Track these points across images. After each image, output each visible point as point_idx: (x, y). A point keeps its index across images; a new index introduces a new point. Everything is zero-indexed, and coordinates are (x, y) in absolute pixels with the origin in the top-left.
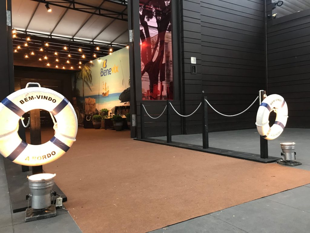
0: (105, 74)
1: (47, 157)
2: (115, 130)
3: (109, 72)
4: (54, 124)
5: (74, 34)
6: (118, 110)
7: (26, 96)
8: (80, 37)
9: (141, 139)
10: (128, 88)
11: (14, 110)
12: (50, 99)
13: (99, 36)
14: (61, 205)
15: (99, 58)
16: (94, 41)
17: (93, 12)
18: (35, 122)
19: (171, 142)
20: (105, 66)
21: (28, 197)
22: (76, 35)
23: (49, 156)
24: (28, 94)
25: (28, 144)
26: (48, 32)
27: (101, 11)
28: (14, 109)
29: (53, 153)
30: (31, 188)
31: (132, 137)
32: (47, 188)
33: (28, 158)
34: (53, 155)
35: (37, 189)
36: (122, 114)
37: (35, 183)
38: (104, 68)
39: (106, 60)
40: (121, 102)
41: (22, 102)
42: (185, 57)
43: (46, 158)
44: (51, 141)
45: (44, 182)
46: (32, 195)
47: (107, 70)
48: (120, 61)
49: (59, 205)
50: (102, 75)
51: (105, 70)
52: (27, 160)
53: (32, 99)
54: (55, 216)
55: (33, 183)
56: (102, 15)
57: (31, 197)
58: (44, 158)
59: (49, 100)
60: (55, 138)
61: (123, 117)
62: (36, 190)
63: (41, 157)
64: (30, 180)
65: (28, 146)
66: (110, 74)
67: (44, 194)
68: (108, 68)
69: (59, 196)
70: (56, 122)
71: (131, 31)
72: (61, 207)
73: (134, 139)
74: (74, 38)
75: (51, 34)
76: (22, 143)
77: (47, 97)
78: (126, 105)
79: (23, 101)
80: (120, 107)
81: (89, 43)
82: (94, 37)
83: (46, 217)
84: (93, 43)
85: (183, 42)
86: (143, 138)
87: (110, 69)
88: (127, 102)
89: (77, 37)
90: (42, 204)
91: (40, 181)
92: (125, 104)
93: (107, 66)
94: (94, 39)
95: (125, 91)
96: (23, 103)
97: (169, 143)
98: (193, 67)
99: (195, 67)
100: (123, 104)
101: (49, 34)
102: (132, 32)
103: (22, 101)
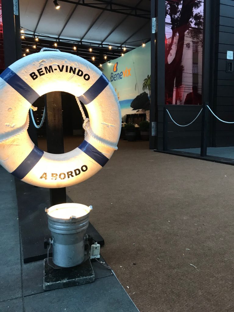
0: (115, 79)
1: (74, 174)
2: (127, 141)
3: (120, 76)
4: (84, 120)
5: (82, 36)
6: (129, 119)
7: (39, 66)
8: (88, 40)
9: (164, 151)
10: (141, 93)
11: (21, 89)
12: (80, 73)
13: (108, 38)
14: (99, 256)
15: (109, 62)
16: (103, 43)
17: (104, 7)
18: (54, 116)
19: (206, 156)
20: (115, 70)
21: (47, 244)
22: (85, 37)
23: (77, 172)
24: (43, 61)
25: (44, 152)
26: (56, 35)
27: (113, 5)
28: (21, 87)
29: (84, 168)
30: (53, 230)
31: (151, 148)
32: (79, 232)
33: (44, 176)
34: (83, 171)
35: (62, 234)
36: (134, 122)
37: (60, 223)
38: (114, 72)
39: (117, 63)
40: (133, 110)
41: (33, 76)
42: (219, 51)
43: (72, 176)
44: (79, 148)
45: (75, 223)
46: (54, 242)
47: (117, 74)
48: (134, 63)
49: (95, 257)
50: (112, 80)
51: (115, 75)
52: (43, 179)
53: (50, 72)
54: (92, 282)
55: (56, 223)
56: (114, 11)
57: (51, 244)
58: (70, 176)
59: (78, 74)
60: (86, 143)
61: (136, 127)
62: (61, 236)
63: (64, 174)
64: (49, 216)
65: (44, 154)
66: (121, 78)
67: (74, 242)
68: (119, 72)
69: (96, 242)
70: (87, 116)
71: (154, 19)
72: (98, 259)
73: (154, 151)
74: (82, 41)
75: (59, 37)
76: (35, 150)
77: (75, 69)
78: (138, 113)
79: (35, 75)
80: (132, 115)
81: (97, 46)
82: (103, 39)
83: (79, 283)
84: (102, 46)
85: (217, 31)
86: (165, 150)
87: (122, 72)
88: (140, 110)
89: (86, 39)
90: (71, 258)
91: (68, 220)
92: (137, 111)
93: (118, 70)
94: (103, 42)
95: (138, 97)
96: (35, 77)
97: (203, 156)
98: (228, 64)
99: (231, 63)
100: (135, 112)
101: (57, 37)
102: (156, 20)
103: (34, 73)
